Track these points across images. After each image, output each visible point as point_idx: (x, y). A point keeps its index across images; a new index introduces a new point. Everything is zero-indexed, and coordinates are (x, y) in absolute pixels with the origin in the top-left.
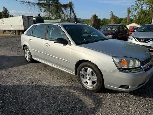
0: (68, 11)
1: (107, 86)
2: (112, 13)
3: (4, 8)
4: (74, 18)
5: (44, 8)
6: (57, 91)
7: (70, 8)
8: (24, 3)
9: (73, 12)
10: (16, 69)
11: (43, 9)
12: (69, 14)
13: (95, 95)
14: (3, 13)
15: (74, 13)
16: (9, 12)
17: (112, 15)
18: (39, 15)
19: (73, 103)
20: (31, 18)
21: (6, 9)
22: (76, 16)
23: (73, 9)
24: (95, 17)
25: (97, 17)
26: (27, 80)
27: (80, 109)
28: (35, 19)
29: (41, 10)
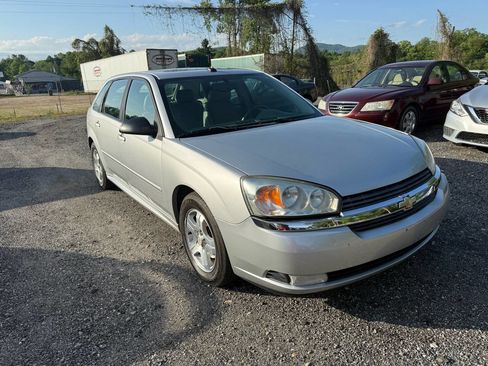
0: (286, 25)
1: (239, 270)
2: (444, 20)
3: (107, 29)
4: (308, 45)
5: (217, 22)
6: (117, 273)
7: (291, 15)
8: (153, 11)
9: (304, 26)
10: (58, 204)
11: (215, 24)
12: (291, 33)
13: (213, 297)
14: (104, 44)
15: (306, 30)
16: (118, 42)
17: (444, 26)
18: (206, 42)
19: (133, 313)
20: (172, 54)
21: (111, 32)
22: (311, 40)
23: (301, 18)
24: (380, 37)
25: (385, 35)
26: (66, 237)
27: (141, 332)
28: (182, 57)
29: (208, 27)
